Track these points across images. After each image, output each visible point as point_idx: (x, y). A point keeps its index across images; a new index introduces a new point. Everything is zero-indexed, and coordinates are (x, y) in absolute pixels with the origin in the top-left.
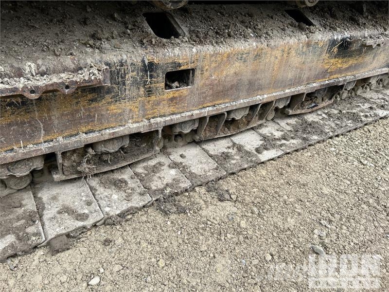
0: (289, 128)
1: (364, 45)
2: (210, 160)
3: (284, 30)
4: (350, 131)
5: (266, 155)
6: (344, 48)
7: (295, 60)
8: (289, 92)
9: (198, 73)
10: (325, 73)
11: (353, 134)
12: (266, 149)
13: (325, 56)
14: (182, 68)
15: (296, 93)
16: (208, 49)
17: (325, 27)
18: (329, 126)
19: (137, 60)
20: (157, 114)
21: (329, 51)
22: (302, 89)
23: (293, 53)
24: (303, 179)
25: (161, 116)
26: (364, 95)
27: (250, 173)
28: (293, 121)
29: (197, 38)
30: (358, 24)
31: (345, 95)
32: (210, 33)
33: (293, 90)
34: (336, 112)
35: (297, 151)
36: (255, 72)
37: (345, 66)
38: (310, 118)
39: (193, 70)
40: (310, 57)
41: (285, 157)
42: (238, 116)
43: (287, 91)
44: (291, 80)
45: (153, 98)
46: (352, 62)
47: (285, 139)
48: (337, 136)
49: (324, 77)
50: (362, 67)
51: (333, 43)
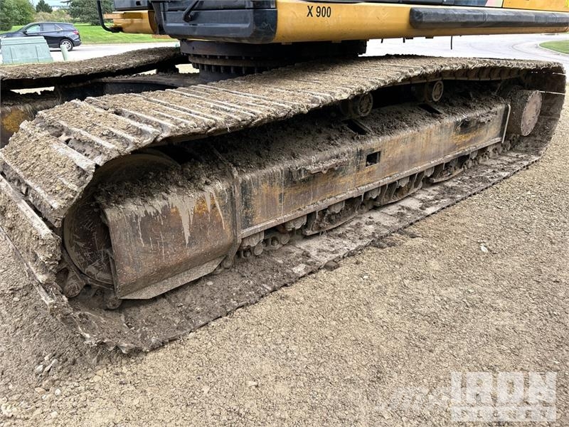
0: (436, 193)
1: (479, 122)
2: (392, 217)
3: (423, 119)
4: (482, 190)
5: (429, 211)
6: (465, 126)
7: (435, 139)
8: (434, 163)
9: (382, 153)
10: (455, 147)
11: (486, 191)
12: (428, 207)
13: (453, 134)
14: (375, 151)
15: (438, 163)
16: (388, 138)
17: (448, 113)
18: (466, 187)
19: (355, 149)
20: (361, 184)
21: (455, 130)
22: (441, 160)
23: (433, 134)
24: (462, 221)
25: (363, 185)
26: (485, 163)
27: (422, 222)
28: (437, 188)
29: (380, 133)
30: (470, 108)
31: (470, 164)
32: (385, 128)
33: (436, 161)
34: (467, 178)
35: (448, 206)
36: (412, 150)
37: (468, 140)
38: (450, 184)
39: (380, 152)
40: (444, 136)
41: (443, 211)
42: (403, 184)
43: (432, 162)
44: (434, 154)
45: (360, 173)
46: (471, 136)
47: (437, 199)
48: (474, 194)
49: (454, 150)
50: (479, 140)
51: (457, 123)
